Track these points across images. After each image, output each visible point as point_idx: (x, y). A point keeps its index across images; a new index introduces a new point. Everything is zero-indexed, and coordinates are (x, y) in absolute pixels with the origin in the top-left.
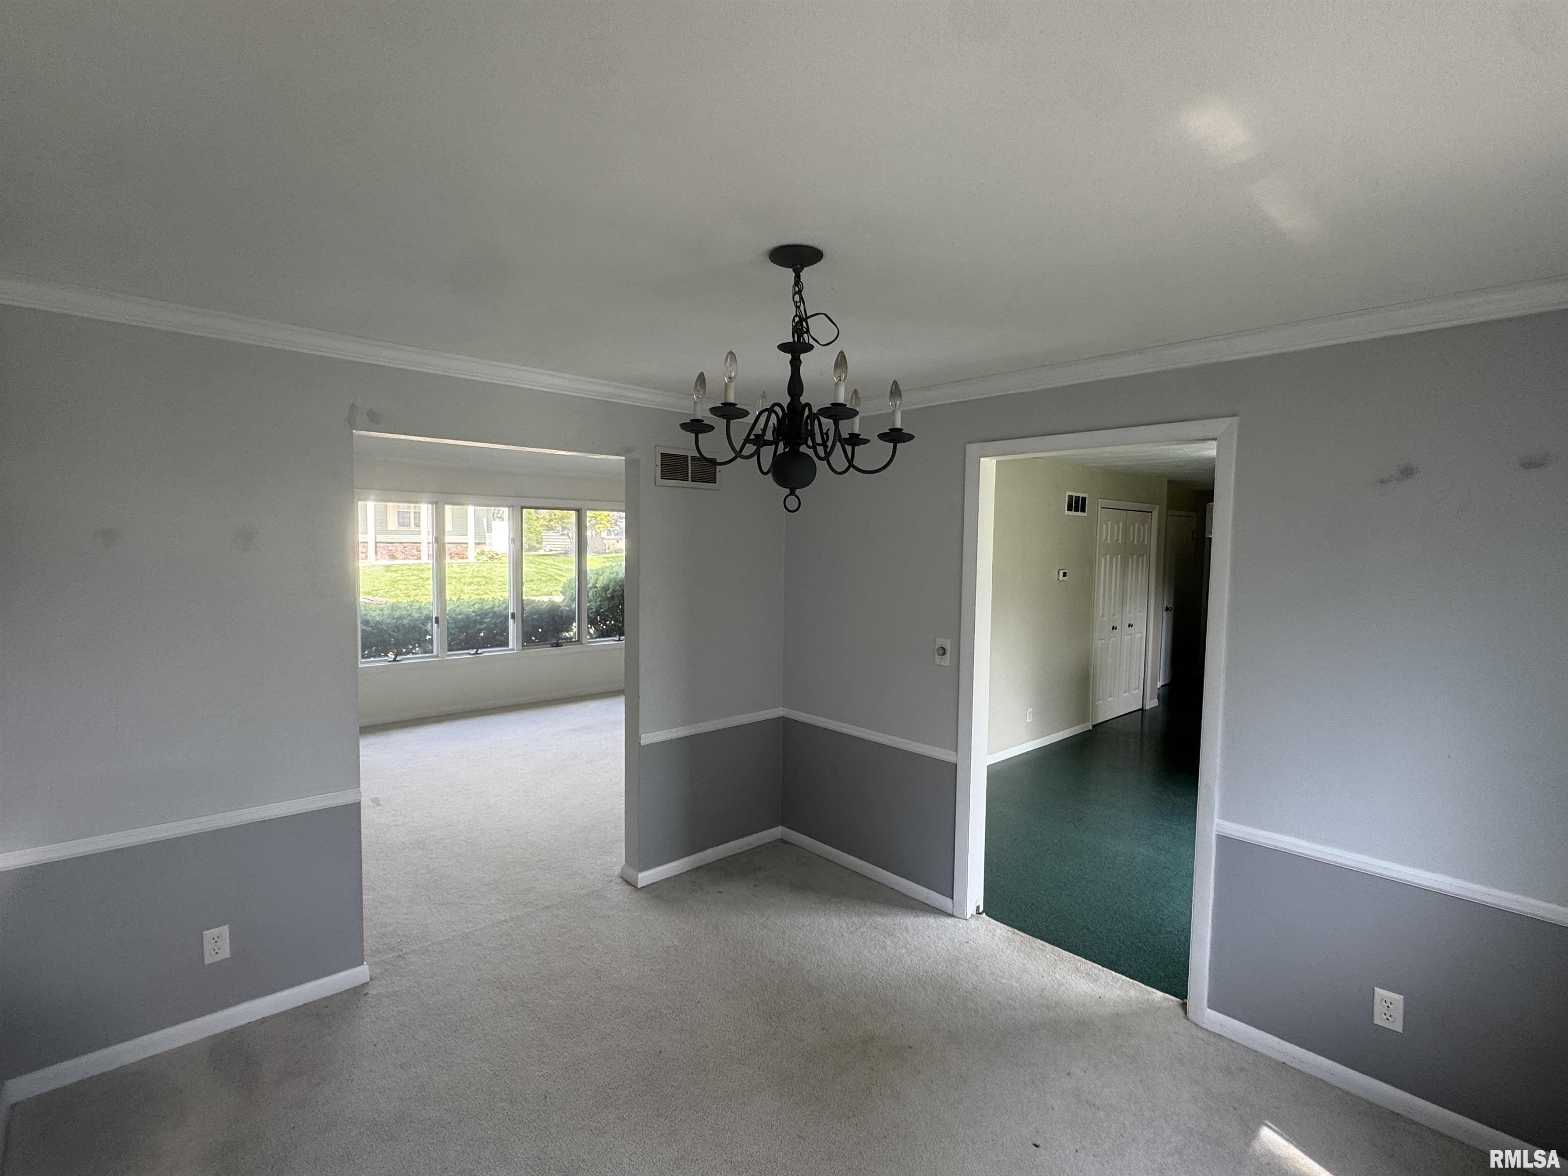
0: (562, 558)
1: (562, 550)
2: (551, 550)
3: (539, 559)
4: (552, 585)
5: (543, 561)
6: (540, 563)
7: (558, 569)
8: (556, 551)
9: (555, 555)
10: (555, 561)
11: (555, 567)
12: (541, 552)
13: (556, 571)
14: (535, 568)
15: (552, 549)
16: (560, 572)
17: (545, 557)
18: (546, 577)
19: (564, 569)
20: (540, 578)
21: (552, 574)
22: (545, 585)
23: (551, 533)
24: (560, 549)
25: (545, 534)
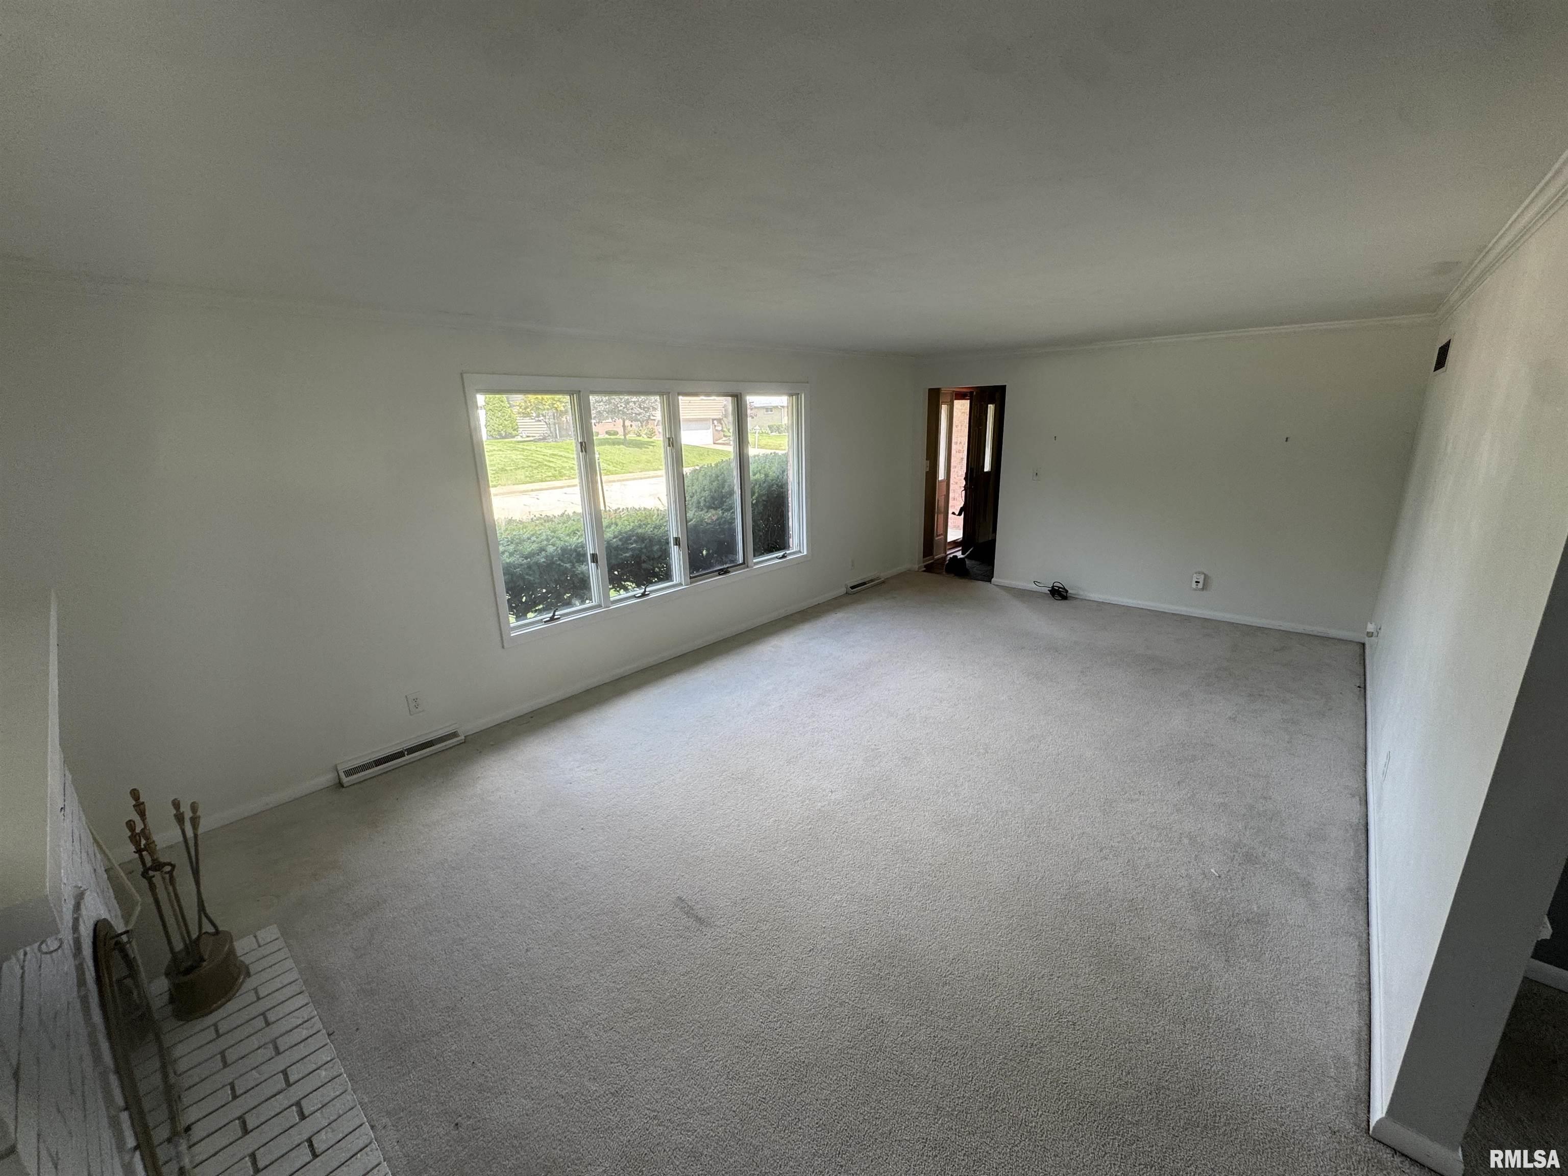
0: (542, 444)
1: (540, 436)
2: (528, 437)
3: (521, 446)
4: (543, 471)
5: (525, 447)
6: (523, 450)
7: (544, 455)
8: (533, 437)
9: (534, 441)
10: (536, 447)
11: (539, 453)
12: (519, 439)
13: (543, 457)
14: (520, 454)
15: (528, 435)
16: (548, 458)
17: (525, 444)
18: (535, 463)
19: (548, 455)
20: (529, 464)
21: (539, 460)
22: (537, 471)
23: (527, 420)
24: (538, 435)
25: (520, 420)
